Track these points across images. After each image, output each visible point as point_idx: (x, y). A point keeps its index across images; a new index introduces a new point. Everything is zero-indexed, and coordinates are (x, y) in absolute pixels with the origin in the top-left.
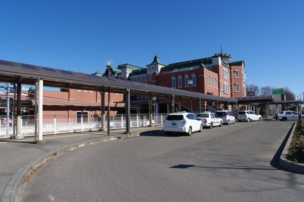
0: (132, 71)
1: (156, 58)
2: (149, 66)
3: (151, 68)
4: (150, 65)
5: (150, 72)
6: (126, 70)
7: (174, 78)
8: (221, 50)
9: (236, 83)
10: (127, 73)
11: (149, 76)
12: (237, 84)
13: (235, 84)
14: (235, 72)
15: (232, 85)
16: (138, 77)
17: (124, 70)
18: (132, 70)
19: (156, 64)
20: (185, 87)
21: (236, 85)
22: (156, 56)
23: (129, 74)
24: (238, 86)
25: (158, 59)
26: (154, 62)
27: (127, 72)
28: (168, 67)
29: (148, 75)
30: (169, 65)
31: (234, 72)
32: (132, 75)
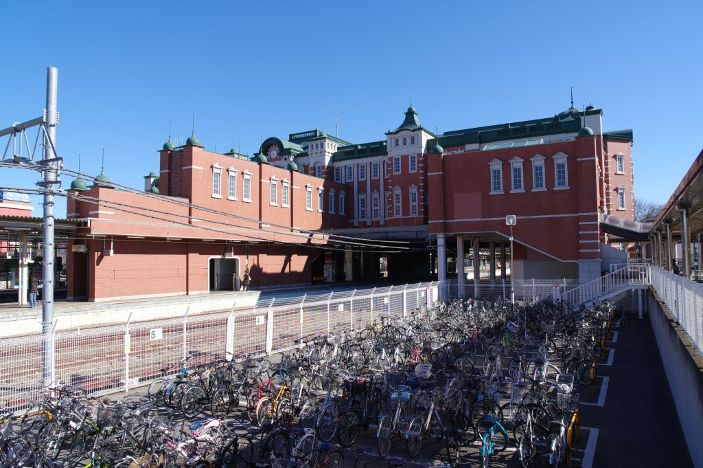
0: (338, 148)
1: (410, 114)
2: (393, 136)
3: (401, 142)
4: (396, 133)
5: (395, 152)
6: (322, 146)
7: (496, 165)
8: (572, 102)
9: (620, 187)
10: (327, 154)
11: (394, 162)
12: (621, 189)
13: (616, 190)
14: (616, 159)
15: (610, 191)
16: (358, 165)
17: (319, 146)
18: (337, 145)
19: (414, 130)
20: (533, 190)
21: (617, 192)
22: (410, 109)
23: (331, 155)
24: (622, 194)
25: (416, 117)
26: (406, 123)
27: (327, 150)
28: (443, 138)
29: (391, 159)
30: (446, 133)
31: (615, 157)
32: (340, 160)
